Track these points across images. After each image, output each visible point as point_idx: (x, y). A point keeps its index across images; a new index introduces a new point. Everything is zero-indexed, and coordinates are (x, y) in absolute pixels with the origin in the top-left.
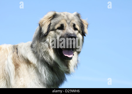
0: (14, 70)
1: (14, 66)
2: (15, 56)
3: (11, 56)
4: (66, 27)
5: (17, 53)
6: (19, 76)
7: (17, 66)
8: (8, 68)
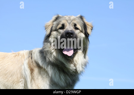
0: (30, 74)
1: (30, 71)
2: (30, 62)
3: (27, 61)
4: (66, 26)
5: (32, 58)
6: (34, 79)
7: (32, 70)
8: (25, 72)
